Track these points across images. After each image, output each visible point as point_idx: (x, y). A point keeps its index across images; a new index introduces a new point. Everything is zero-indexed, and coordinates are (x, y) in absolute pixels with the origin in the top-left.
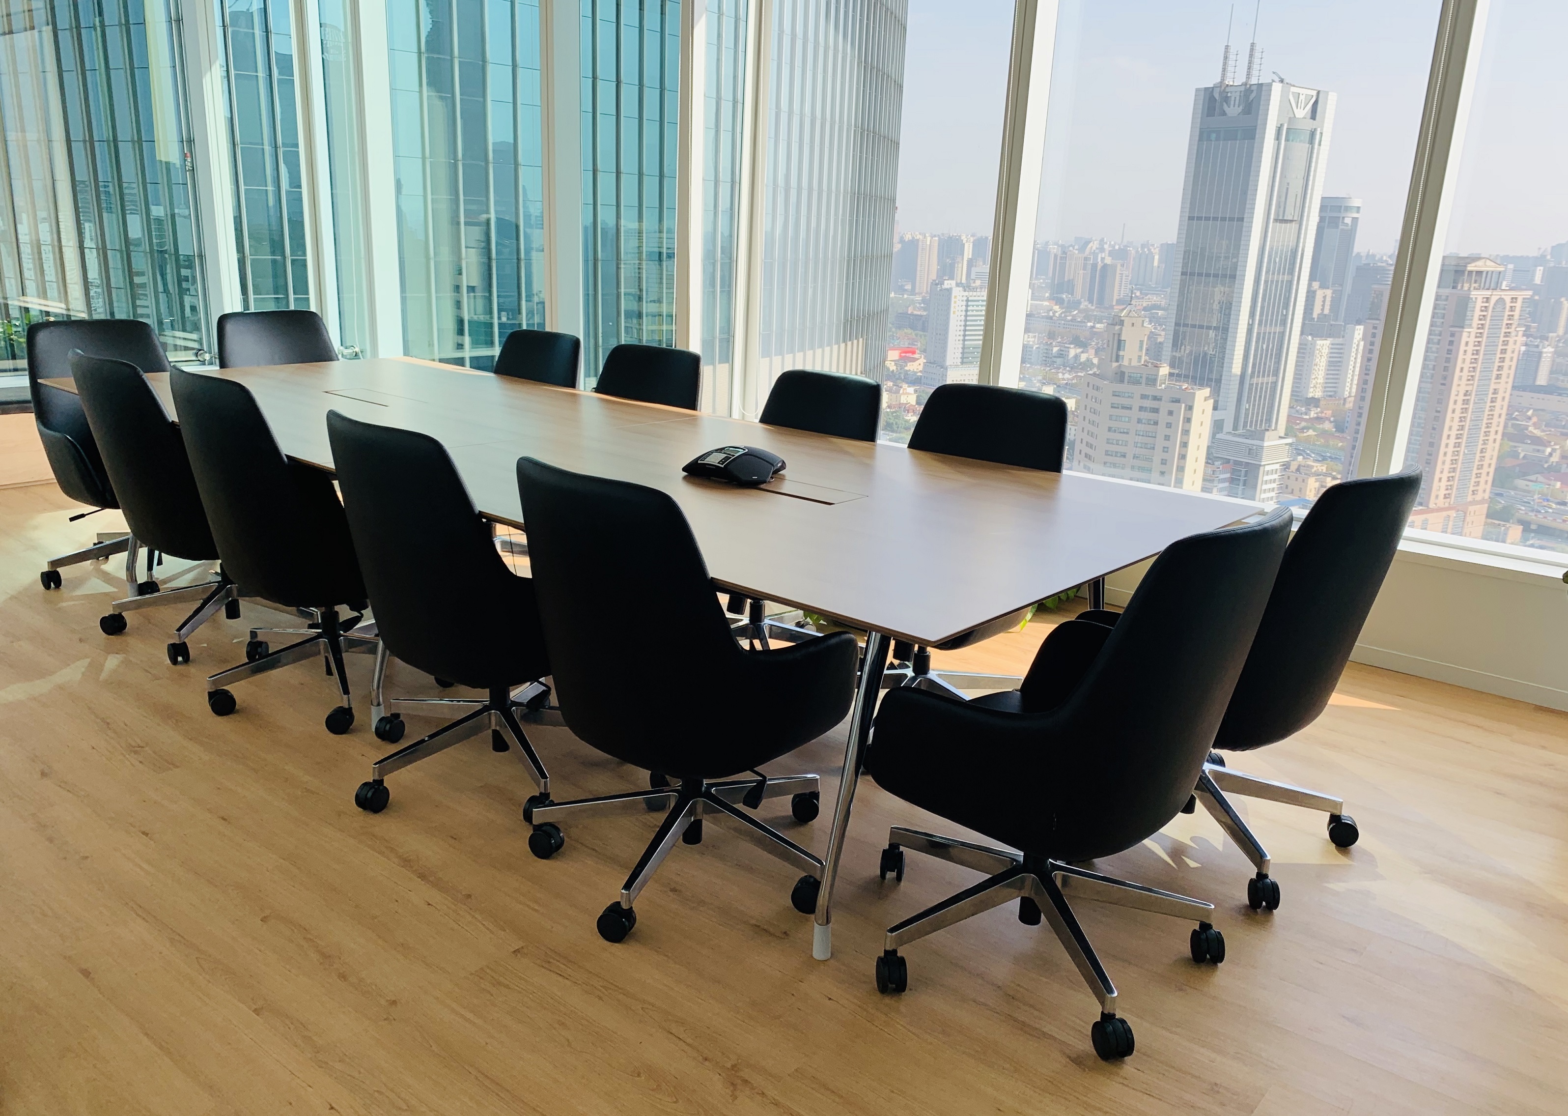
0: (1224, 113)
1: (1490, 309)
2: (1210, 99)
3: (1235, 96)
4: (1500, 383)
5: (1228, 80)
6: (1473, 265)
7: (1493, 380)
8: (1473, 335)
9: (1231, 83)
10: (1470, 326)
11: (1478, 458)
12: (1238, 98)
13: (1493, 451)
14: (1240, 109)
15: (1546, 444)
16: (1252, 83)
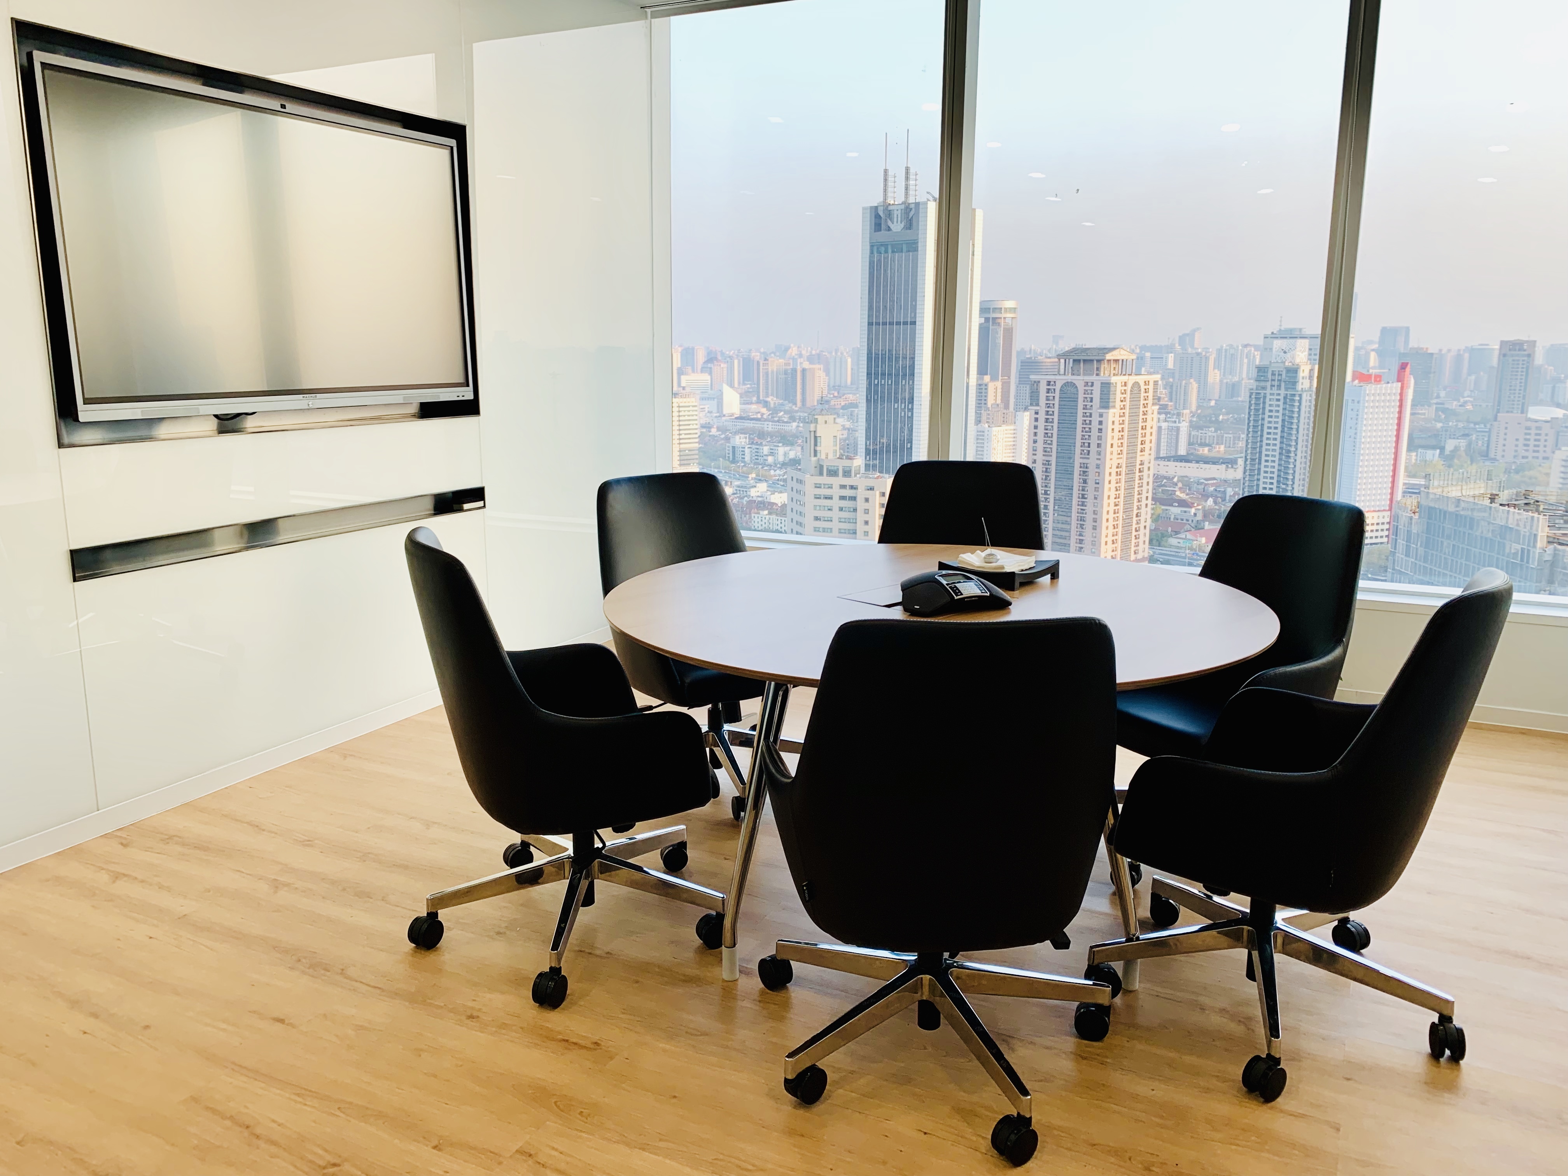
0: (889, 229)
1: (1128, 392)
2: (876, 217)
3: (897, 214)
4: (1144, 455)
5: (889, 199)
6: (1110, 354)
7: (1139, 453)
8: (1117, 415)
9: (892, 202)
10: (1114, 407)
11: (1134, 522)
12: (899, 216)
13: (1146, 514)
14: (902, 225)
15: (1190, 506)
16: (910, 202)
